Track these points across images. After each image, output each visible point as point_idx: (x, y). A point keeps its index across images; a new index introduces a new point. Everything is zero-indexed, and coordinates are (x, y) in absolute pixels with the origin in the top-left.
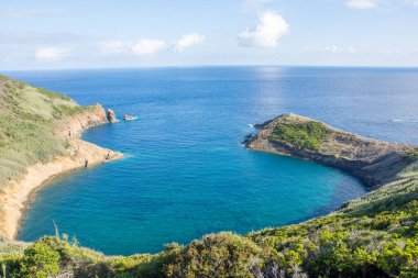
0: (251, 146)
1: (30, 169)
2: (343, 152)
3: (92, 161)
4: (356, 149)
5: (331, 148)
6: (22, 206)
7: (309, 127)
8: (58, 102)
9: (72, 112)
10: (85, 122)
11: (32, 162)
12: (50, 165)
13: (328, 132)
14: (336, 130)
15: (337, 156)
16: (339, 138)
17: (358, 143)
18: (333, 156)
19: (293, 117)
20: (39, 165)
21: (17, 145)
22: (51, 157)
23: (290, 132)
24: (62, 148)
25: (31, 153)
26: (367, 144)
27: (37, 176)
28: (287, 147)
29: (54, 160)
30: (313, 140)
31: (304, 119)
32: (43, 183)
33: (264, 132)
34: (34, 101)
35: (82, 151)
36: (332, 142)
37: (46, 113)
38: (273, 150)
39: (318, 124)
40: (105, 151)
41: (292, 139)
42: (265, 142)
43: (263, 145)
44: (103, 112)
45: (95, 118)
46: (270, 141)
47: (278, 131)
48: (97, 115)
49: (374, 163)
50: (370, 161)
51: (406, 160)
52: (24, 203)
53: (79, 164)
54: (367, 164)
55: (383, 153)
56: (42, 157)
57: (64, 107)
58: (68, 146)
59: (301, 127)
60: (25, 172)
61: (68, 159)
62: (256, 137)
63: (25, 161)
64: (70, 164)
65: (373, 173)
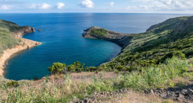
0: (85, 37)
1: (4, 52)
2: (112, 37)
3: (30, 46)
4: (115, 36)
5: (108, 35)
6: (3, 68)
7: (101, 30)
9: (17, 29)
11: (5, 48)
12: (13, 49)
13: (107, 31)
14: (109, 30)
16: (110, 33)
17: (115, 34)
18: (109, 38)
19: (96, 27)
20: (8, 50)
22: (13, 46)
23: (96, 32)
24: (19, 43)
25: (4, 45)
26: (118, 34)
27: (8, 54)
28: (96, 36)
29: (15, 47)
30: (103, 34)
31: (99, 28)
32: (10, 57)
33: (88, 32)
35: (26, 43)
38: (92, 37)
39: (103, 29)
40: (35, 42)
41: (97, 34)
42: (89, 35)
43: (88, 36)
45: (27, 30)
46: (91, 35)
47: (92, 32)
50: (120, 38)
51: (130, 38)
52: (3, 66)
53: (25, 47)
56: (10, 46)
58: (20, 41)
59: (98, 30)
60: (3, 53)
61: (21, 46)
62: (86, 34)
63: (2, 48)
64: (22, 48)
65: (122, 42)
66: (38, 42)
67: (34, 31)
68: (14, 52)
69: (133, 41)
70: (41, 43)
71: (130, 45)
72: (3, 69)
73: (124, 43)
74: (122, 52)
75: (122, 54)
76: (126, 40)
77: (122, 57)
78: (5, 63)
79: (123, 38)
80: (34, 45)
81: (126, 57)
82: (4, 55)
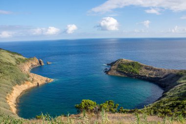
0: (109, 73)
1: (14, 88)
2: (149, 74)
3: (40, 83)
4: (155, 73)
5: (143, 72)
6: (15, 105)
7: (133, 64)
9: (24, 61)
11: (14, 85)
12: (22, 86)
13: (141, 66)
14: (145, 65)
15: (147, 76)
16: (146, 68)
17: (155, 70)
18: (145, 76)
19: (125, 60)
20: (17, 86)
21: (6, 77)
22: (22, 82)
23: (125, 66)
24: (26, 78)
25: (13, 81)
26: (159, 70)
27: (17, 91)
28: (125, 73)
29: (24, 83)
30: (136, 70)
31: (130, 61)
32: (21, 94)
33: (113, 67)
35: (35, 78)
36: (144, 70)
38: (119, 75)
39: (137, 63)
40: (45, 78)
41: (126, 69)
42: (115, 71)
43: (114, 72)
45: (34, 63)
46: (117, 71)
47: (120, 66)
48: (35, 62)
49: (164, 78)
50: (162, 77)
51: (178, 76)
52: (15, 104)
53: (34, 84)
54: (160, 78)
55: (166, 74)
56: (18, 82)
58: (29, 77)
59: (129, 64)
60: (12, 89)
61: (30, 83)
62: (110, 70)
63: (11, 84)
64: (31, 85)
65: (165, 82)
66: (48, 79)
67: (43, 64)
68: (24, 89)
69: (182, 81)
70: (52, 80)
71: (178, 87)
72: (15, 107)
73: (167, 84)
74: (164, 96)
75: (165, 99)
76: (171, 79)
77: (164, 103)
78: (16, 100)
79: (166, 76)
80: (44, 82)
81: (171, 103)
82: (14, 91)
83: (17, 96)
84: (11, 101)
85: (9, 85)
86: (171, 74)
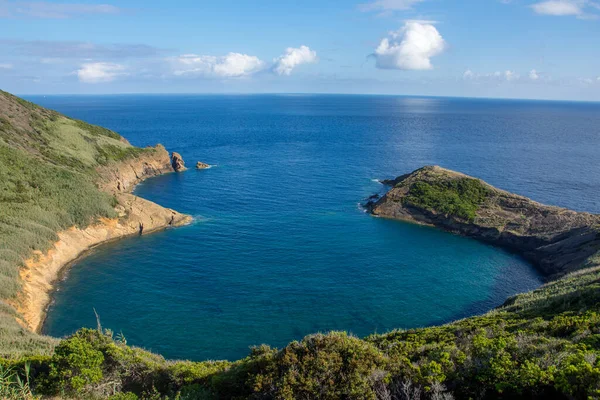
0: (377, 211)
1: (62, 235)
2: (510, 224)
3: (148, 226)
4: (529, 220)
5: (491, 216)
6: (50, 287)
7: (461, 186)
8: (103, 140)
10: (140, 171)
11: (66, 226)
12: (90, 230)
13: (489, 194)
14: (501, 191)
15: (501, 229)
16: (505, 204)
17: (532, 211)
18: (494, 230)
19: (438, 170)
20: (75, 229)
21: (44, 200)
22: (92, 219)
23: (433, 192)
24: (107, 207)
25: (64, 212)
26: (545, 213)
27: (70, 246)
28: (428, 215)
29: (96, 223)
30: (466, 206)
31: (454, 174)
32: (80, 255)
33: (395, 191)
34: (70, 139)
35: (135, 211)
36: (494, 210)
37: (87, 155)
38: (409, 218)
39: (475, 183)
40: (169, 213)
41: (435, 202)
42: (397, 206)
43: (394, 210)
44: (166, 157)
46: (405, 205)
47: (416, 190)
48: (159, 161)
49: (555, 241)
50: (549, 237)
52: (52, 283)
53: (130, 229)
54: (543, 242)
55: (567, 227)
56: (80, 218)
57: (112, 148)
58: (115, 203)
59: (449, 186)
60: (55, 238)
61: (115, 223)
62: (384, 199)
63: (54, 222)
64: (118, 230)
66: (178, 215)
67: (182, 168)
68: (94, 241)
70: (188, 220)
72: (48, 292)
76: (578, 247)
78: (60, 273)
80: (162, 223)
82: (60, 245)
83: (65, 260)
84: (40, 274)
85: (47, 224)
86: (584, 228)
